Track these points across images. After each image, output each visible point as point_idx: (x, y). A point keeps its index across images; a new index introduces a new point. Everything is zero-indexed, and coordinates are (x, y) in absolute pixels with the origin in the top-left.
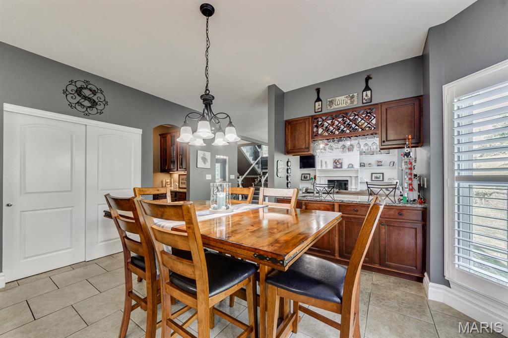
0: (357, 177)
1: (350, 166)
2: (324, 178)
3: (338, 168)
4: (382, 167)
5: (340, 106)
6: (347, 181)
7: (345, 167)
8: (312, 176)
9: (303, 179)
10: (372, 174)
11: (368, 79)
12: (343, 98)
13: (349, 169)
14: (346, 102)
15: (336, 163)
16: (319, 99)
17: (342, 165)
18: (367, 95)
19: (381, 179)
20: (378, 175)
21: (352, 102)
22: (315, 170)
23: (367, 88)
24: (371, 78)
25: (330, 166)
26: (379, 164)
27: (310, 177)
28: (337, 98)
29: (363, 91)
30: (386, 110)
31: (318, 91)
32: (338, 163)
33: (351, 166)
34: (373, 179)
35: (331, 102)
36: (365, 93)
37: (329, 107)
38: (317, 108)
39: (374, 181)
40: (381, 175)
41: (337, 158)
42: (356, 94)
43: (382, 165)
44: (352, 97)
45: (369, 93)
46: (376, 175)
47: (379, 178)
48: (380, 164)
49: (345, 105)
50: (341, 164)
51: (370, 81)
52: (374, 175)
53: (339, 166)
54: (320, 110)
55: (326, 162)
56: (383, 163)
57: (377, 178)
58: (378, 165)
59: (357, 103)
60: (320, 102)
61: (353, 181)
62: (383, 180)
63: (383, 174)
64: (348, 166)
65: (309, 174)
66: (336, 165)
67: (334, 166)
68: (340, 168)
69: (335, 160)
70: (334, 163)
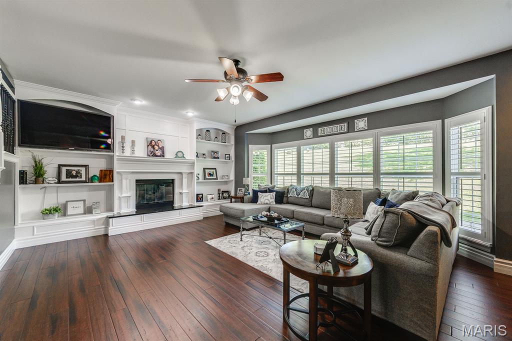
0: (192, 173)
2: (130, 176)
3: (156, 156)
4: (218, 160)
6: (173, 180)
8: (96, 172)
13: (178, 160)
15: (153, 147)
17: (163, 152)
20: (211, 172)
25: (141, 151)
27: (87, 173)
32: (156, 147)
33: (180, 155)
34: (207, 176)
39: (208, 179)
40: (214, 171)
41: (155, 137)
47: (212, 176)
48: (216, 155)
50: (162, 149)
52: (207, 172)
53: (158, 153)
55: (133, 142)
56: (219, 155)
57: (210, 175)
61: (185, 181)
62: (216, 178)
63: (216, 170)
64: (176, 154)
65: (86, 166)
66: (152, 150)
67: (150, 151)
68: (160, 156)
69: (151, 141)
70: (148, 146)
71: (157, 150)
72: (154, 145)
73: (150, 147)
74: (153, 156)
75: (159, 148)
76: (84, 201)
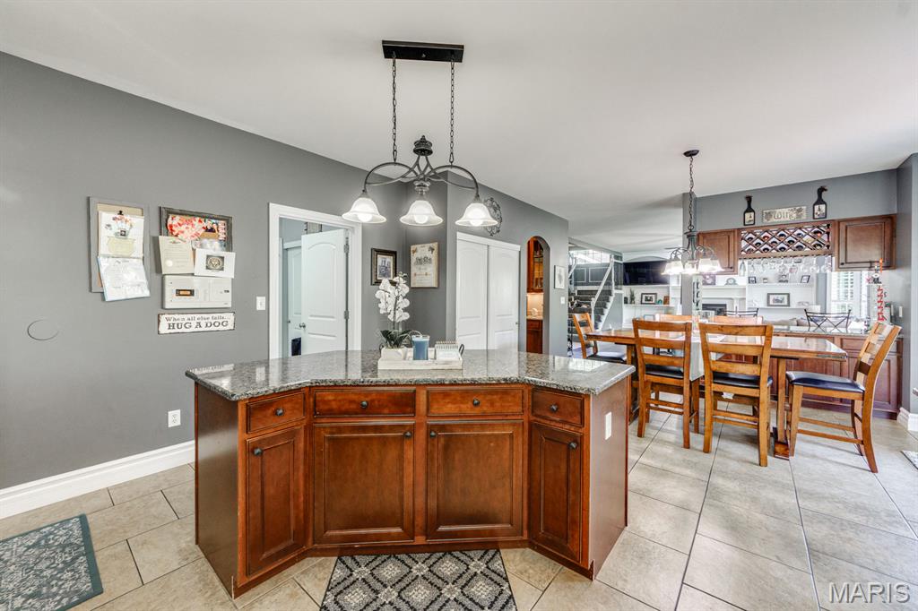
0: (744, 299)
1: (729, 282)
3: (708, 284)
4: (788, 284)
5: (782, 219)
6: (725, 305)
7: (721, 282)
8: (661, 297)
9: (644, 301)
10: (769, 295)
11: (821, 190)
12: (786, 210)
13: (727, 287)
14: (791, 216)
15: (705, 277)
16: (749, 209)
18: (819, 210)
19: (786, 303)
20: (780, 297)
21: (799, 216)
22: (668, 288)
23: (820, 201)
24: (826, 190)
26: (782, 279)
27: (656, 298)
28: (778, 211)
29: (814, 205)
30: (846, 227)
31: (749, 199)
33: (731, 282)
34: (771, 303)
35: (769, 215)
36: (817, 207)
37: (765, 220)
38: (747, 219)
39: (775, 306)
40: (786, 297)
42: (804, 208)
43: (787, 281)
44: (799, 211)
45: (823, 207)
46: (775, 297)
47: (781, 302)
48: (784, 279)
49: (788, 219)
50: (714, 278)
51: (824, 194)
52: (772, 297)
53: (709, 281)
54: (752, 223)
56: (789, 278)
57: (777, 301)
58: (781, 281)
59: (805, 217)
60: (752, 214)
62: (789, 305)
63: (788, 295)
65: (656, 294)
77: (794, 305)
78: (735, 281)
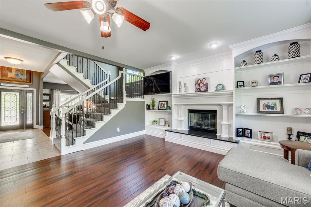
0: (232, 105)
1: (219, 88)
2: (183, 107)
3: (201, 91)
6: (215, 111)
7: (212, 89)
9: (159, 108)
10: (258, 100)
13: (218, 93)
15: (199, 85)
17: (207, 88)
19: (278, 109)
20: (271, 103)
25: (191, 90)
27: (167, 104)
32: (201, 85)
34: (261, 109)
39: (264, 112)
40: (278, 102)
41: (201, 77)
46: (266, 102)
47: (273, 108)
48: (276, 80)
50: (206, 85)
52: (262, 103)
53: (203, 89)
55: (185, 84)
57: (268, 107)
58: (272, 84)
61: (225, 112)
62: (282, 112)
63: (281, 100)
64: (217, 88)
65: (167, 102)
66: (198, 87)
67: (197, 88)
68: (204, 91)
69: (198, 81)
70: (196, 85)
71: (202, 87)
72: (200, 84)
73: (197, 85)
74: (198, 92)
75: (204, 85)
76: (165, 119)
77: (288, 112)
78: (223, 87)
